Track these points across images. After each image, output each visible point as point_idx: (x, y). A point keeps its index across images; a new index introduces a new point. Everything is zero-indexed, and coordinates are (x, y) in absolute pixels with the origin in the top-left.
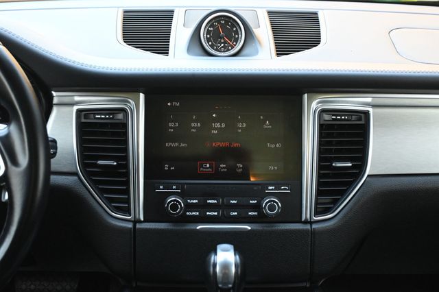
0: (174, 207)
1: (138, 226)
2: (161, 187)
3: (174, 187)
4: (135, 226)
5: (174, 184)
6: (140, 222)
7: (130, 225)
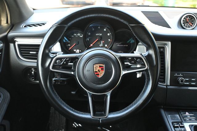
0: (182, 81)
1: (168, 87)
2: (176, 74)
3: (181, 74)
4: (167, 87)
5: (181, 73)
6: (168, 86)
7: (165, 87)
